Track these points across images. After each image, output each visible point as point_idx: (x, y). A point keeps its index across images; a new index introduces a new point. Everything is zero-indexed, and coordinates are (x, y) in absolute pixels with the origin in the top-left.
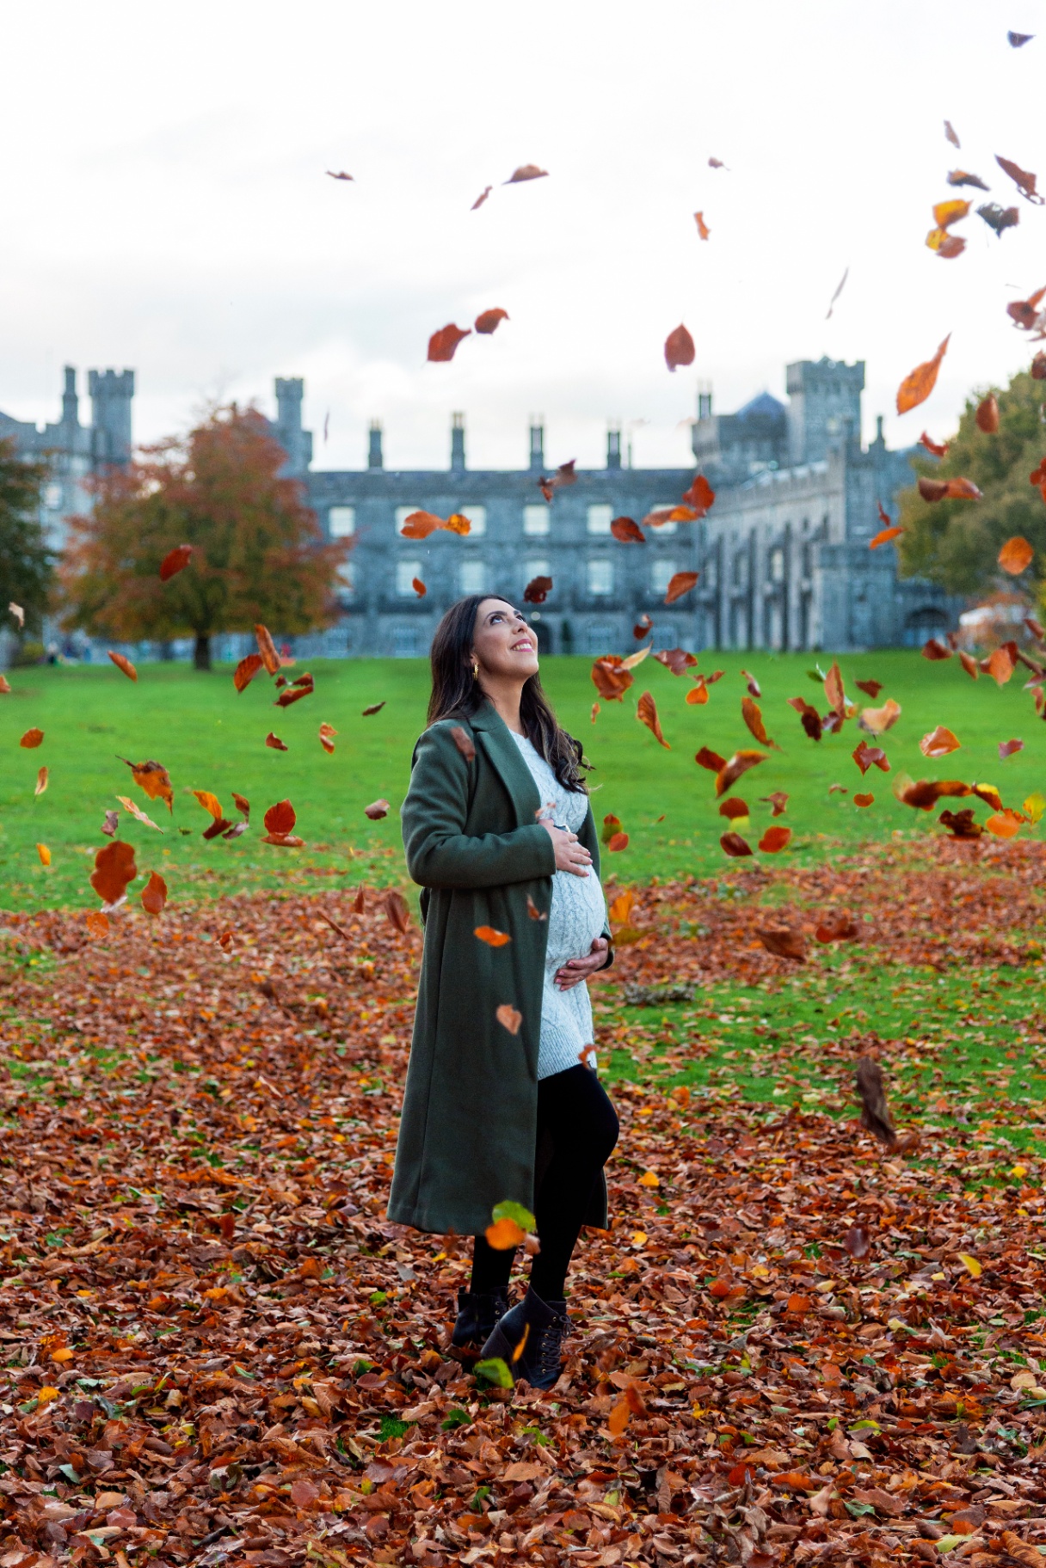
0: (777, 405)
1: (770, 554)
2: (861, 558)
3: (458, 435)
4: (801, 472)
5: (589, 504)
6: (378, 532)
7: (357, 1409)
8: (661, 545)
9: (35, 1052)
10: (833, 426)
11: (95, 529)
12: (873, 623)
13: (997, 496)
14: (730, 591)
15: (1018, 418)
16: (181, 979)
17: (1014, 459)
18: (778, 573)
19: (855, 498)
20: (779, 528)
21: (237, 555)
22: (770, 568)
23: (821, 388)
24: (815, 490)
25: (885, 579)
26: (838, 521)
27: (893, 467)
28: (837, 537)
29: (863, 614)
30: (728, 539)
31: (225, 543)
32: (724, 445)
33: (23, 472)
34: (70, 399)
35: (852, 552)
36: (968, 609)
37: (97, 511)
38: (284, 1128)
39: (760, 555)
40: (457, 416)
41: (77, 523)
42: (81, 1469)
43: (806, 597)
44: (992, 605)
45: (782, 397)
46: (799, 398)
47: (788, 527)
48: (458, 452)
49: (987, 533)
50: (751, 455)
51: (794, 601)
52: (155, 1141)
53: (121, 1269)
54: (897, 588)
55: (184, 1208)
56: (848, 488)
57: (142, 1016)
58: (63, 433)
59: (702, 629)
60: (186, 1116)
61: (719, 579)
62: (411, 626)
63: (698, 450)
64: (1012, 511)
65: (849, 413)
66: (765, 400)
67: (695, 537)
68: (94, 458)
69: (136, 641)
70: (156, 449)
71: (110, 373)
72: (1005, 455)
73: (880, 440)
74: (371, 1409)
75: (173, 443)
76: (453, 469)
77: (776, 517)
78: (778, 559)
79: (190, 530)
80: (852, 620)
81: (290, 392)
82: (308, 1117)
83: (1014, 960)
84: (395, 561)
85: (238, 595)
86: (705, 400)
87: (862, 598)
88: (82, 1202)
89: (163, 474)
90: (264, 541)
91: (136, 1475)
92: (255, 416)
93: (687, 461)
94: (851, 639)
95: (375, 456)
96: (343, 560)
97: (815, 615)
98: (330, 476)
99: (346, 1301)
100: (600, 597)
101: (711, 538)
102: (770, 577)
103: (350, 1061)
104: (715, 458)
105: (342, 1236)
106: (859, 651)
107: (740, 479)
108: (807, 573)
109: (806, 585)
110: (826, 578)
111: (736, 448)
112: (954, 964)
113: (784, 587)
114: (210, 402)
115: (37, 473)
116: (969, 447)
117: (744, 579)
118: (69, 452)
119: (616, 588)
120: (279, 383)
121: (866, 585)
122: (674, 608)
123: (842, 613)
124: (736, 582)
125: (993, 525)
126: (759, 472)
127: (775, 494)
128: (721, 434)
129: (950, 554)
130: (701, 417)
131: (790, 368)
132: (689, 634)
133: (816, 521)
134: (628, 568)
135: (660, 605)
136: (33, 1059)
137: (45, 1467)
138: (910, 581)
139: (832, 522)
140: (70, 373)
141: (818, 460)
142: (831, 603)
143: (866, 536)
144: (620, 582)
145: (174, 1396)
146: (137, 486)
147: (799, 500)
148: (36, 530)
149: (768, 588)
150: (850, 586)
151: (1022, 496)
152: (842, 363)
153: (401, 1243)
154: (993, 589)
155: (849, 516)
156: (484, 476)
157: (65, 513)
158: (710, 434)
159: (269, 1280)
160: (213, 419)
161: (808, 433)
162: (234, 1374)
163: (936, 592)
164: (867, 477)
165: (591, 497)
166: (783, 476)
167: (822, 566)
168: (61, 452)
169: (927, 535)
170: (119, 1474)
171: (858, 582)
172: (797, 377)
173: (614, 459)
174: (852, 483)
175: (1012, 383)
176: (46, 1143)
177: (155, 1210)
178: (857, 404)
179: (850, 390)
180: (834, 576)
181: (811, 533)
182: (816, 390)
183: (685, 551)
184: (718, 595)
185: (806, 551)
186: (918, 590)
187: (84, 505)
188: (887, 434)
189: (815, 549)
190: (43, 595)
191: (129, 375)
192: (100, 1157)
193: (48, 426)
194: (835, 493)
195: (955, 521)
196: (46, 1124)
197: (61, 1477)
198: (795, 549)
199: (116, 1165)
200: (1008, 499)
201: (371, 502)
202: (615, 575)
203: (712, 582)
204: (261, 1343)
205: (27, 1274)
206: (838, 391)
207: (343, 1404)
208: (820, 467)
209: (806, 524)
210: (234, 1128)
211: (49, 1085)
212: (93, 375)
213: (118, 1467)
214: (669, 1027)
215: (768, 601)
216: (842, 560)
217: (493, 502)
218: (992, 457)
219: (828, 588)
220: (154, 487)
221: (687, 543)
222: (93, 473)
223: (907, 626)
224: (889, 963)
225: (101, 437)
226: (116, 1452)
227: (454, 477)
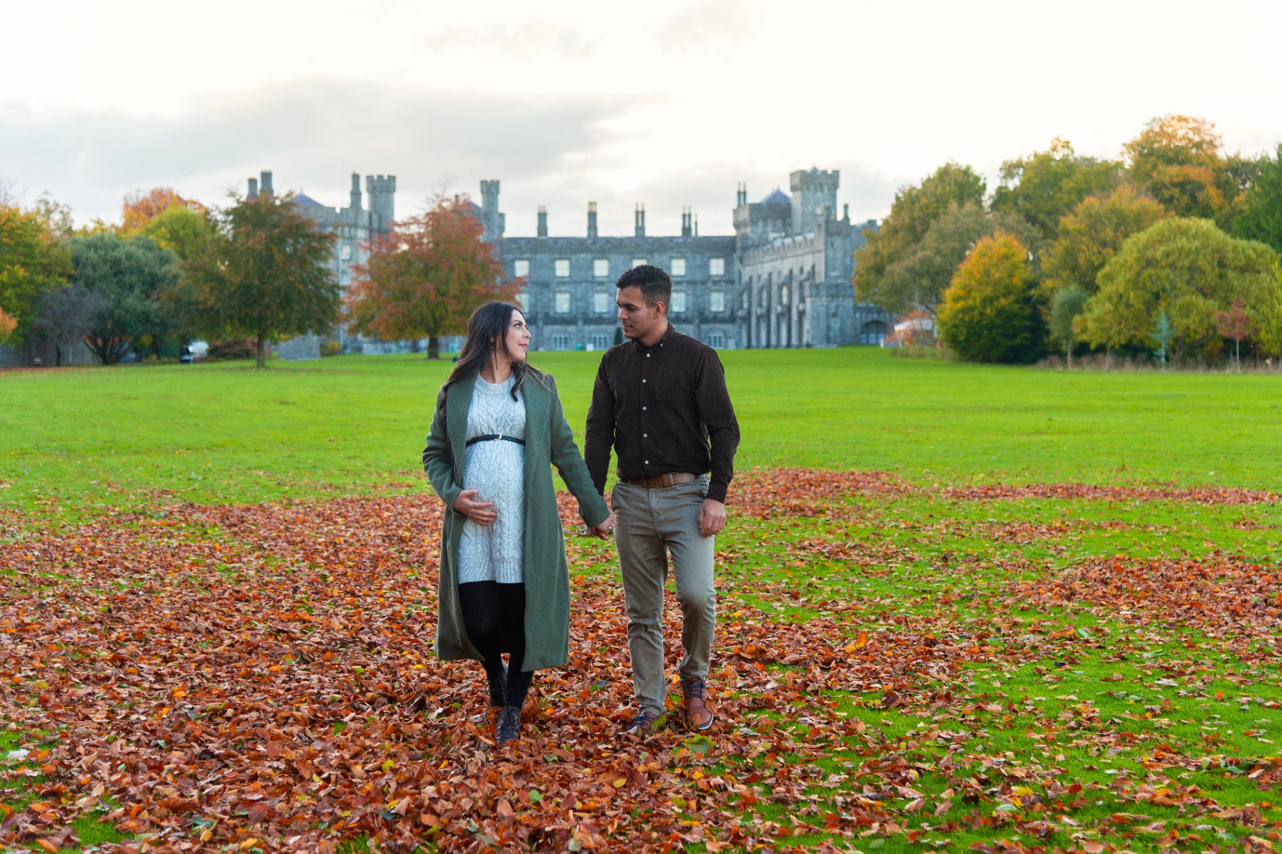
0: (786, 198)
1: (780, 289)
2: (834, 291)
3: (592, 216)
4: (799, 239)
5: (671, 258)
6: (543, 274)
7: (323, 718)
8: (715, 283)
9: (235, 559)
10: (819, 211)
11: (370, 272)
12: (841, 330)
13: (915, 253)
14: (756, 311)
15: (927, 206)
16: (336, 523)
17: (925, 231)
18: (785, 300)
19: (831, 255)
20: (785, 272)
21: (454, 288)
22: (781, 296)
23: (812, 188)
24: (807, 250)
25: (849, 303)
26: (820, 268)
27: (854, 236)
28: (820, 278)
29: (836, 325)
30: (755, 279)
31: (447, 281)
32: (754, 222)
33: (321, 238)
34: (356, 194)
35: (829, 287)
36: (898, 322)
37: (370, 262)
38: (353, 594)
39: (775, 288)
40: (591, 204)
41: (358, 269)
42: (169, 742)
43: (801, 314)
44: (911, 319)
45: (789, 194)
46: (798, 194)
47: (791, 272)
48: (592, 226)
49: (908, 276)
50: (770, 228)
51: (795, 317)
52: (280, 601)
53: (231, 658)
54: (856, 309)
55: (279, 631)
56: (826, 249)
57: (303, 541)
58: (352, 215)
59: (740, 333)
60: (303, 589)
61: (750, 303)
62: (564, 332)
63: (737, 225)
64: (922, 262)
65: (828, 203)
66: (778, 195)
67: (736, 278)
68: (370, 230)
69: (397, 340)
70: (405, 224)
71: (380, 177)
72: (919, 229)
73: (846, 218)
74: (331, 718)
75: (415, 221)
76: (589, 236)
77: (785, 266)
78: (785, 292)
79: (426, 271)
80: (829, 328)
81: (491, 189)
82: (370, 589)
83: (809, 513)
84: (555, 293)
85: (454, 312)
86: (742, 194)
87: (835, 315)
88: (226, 629)
89: (410, 240)
90: (470, 280)
91: (195, 745)
92: (469, 204)
93: (732, 232)
94: (828, 340)
95: (542, 229)
96: (519, 292)
97: (807, 325)
98: (514, 241)
99: (342, 672)
100: (678, 314)
101: (745, 278)
102: (780, 302)
103: (408, 563)
104: (748, 230)
105: (353, 642)
106: (834, 347)
107: (762, 243)
108: (802, 300)
109: (801, 307)
110: (813, 302)
111: (761, 224)
112: (775, 516)
113: (789, 308)
114: (438, 196)
115: (332, 238)
116: (898, 224)
117: (764, 303)
118: (355, 226)
119: (687, 308)
120: (483, 183)
121: (837, 307)
122: (723, 321)
123: (823, 324)
124: (760, 305)
125: (911, 270)
126: (775, 239)
127: (782, 253)
128: (751, 215)
129: (886, 287)
130: (739, 205)
131: (792, 175)
132: (732, 337)
133: (807, 268)
134: (695, 296)
135: (716, 319)
136: (233, 562)
137: (150, 741)
138: (862, 304)
139: (817, 269)
140: (356, 178)
141: (810, 232)
142: (816, 318)
143: (837, 277)
144: (690, 306)
145: (230, 712)
146: (395, 247)
147: (797, 256)
148: (328, 273)
149: (779, 309)
150: (828, 308)
151: (928, 253)
152: (825, 172)
153: (385, 646)
154: (912, 309)
155: (826, 266)
156: (608, 240)
157: (351, 263)
158: (745, 215)
159: (307, 663)
160: (440, 206)
161: (803, 214)
162: (267, 703)
163: (879, 312)
164: (838, 242)
165: (673, 255)
166: (788, 241)
167: (811, 296)
168: (350, 226)
169: (872, 276)
170: (186, 744)
171: (833, 305)
172: (797, 181)
173: (686, 230)
174: (829, 245)
175: (923, 184)
176: (220, 602)
177: (262, 632)
178: (834, 198)
179: (830, 190)
180: (818, 300)
181: (804, 276)
182: (808, 189)
183: (730, 286)
184: (749, 313)
185: (801, 286)
186: (869, 310)
187: (363, 258)
188: (850, 216)
189: (807, 285)
190: (334, 312)
191: (392, 179)
192: (247, 608)
193: (342, 209)
194: (819, 251)
195: (888, 268)
196: (223, 593)
197: (157, 745)
198: (795, 285)
199: (253, 612)
200: (920, 255)
201: (539, 256)
202: (687, 300)
203: (746, 305)
204: (288, 690)
205: (181, 661)
206: (822, 191)
207: (315, 716)
208: (810, 236)
209: (802, 270)
210: (326, 595)
211: (235, 575)
212: (370, 178)
213: (187, 741)
214: (594, 546)
215: (779, 316)
216: (823, 292)
217: (612, 257)
218: (911, 229)
219: (814, 309)
220: (404, 247)
221: (731, 282)
222: (370, 239)
223: (862, 332)
224: (739, 515)
225: (375, 217)
226: (187, 735)
227: (590, 242)
